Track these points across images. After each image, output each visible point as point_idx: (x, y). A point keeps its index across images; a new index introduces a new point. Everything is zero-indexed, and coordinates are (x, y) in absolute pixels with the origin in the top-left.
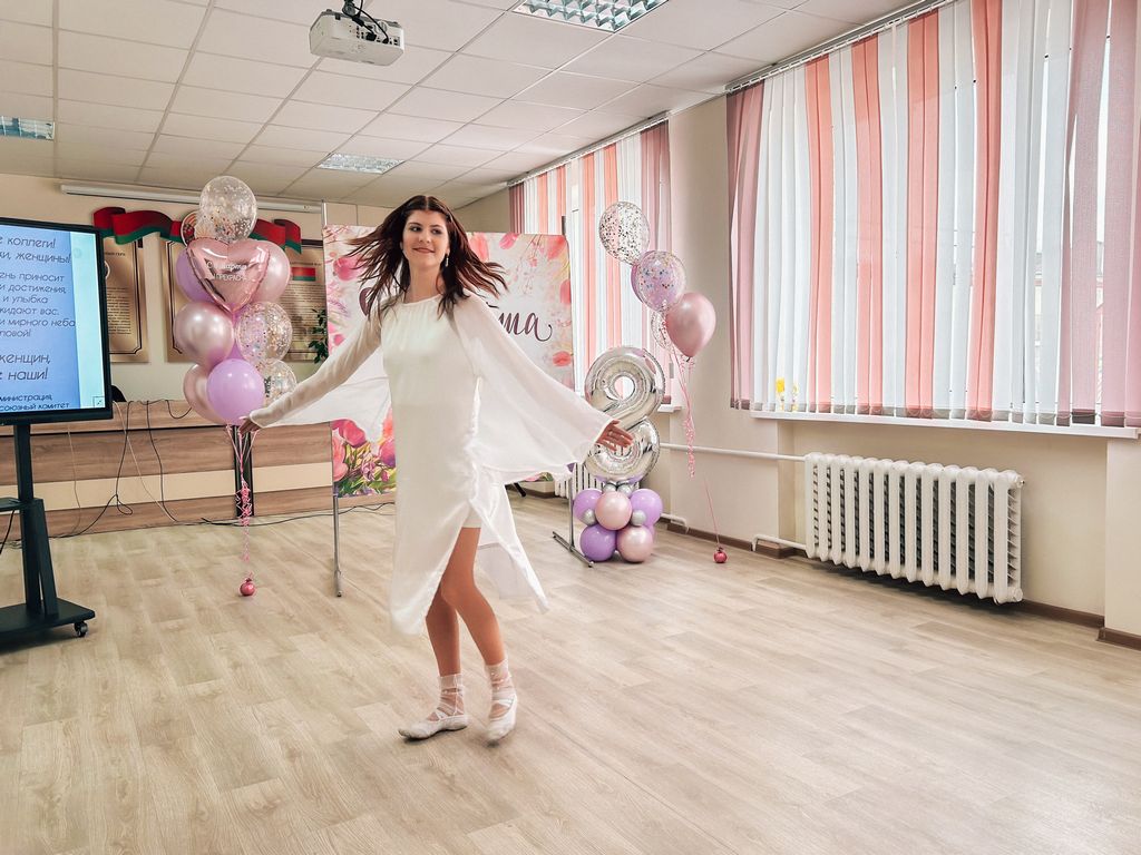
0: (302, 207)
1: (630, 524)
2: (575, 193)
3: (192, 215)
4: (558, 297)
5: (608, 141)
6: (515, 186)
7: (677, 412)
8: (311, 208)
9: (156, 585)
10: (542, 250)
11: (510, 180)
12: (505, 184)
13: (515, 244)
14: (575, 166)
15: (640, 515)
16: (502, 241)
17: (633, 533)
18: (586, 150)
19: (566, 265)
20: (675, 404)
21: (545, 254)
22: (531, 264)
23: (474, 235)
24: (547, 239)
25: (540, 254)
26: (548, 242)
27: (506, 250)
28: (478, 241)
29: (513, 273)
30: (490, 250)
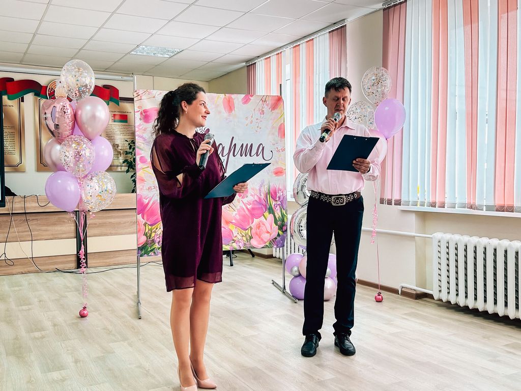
0: (120, 78)
2: (288, 69)
3: (53, 83)
4: (277, 133)
5: (308, 37)
6: (250, 65)
8: (125, 78)
9: (29, 310)
10: (267, 105)
11: (247, 61)
12: (244, 64)
13: (250, 101)
14: (288, 52)
16: (243, 99)
18: (295, 43)
19: (282, 114)
21: (269, 107)
22: (261, 114)
23: (225, 95)
24: (270, 98)
25: (266, 107)
26: (271, 100)
27: (245, 105)
28: (228, 99)
29: (249, 119)
30: (236, 105)
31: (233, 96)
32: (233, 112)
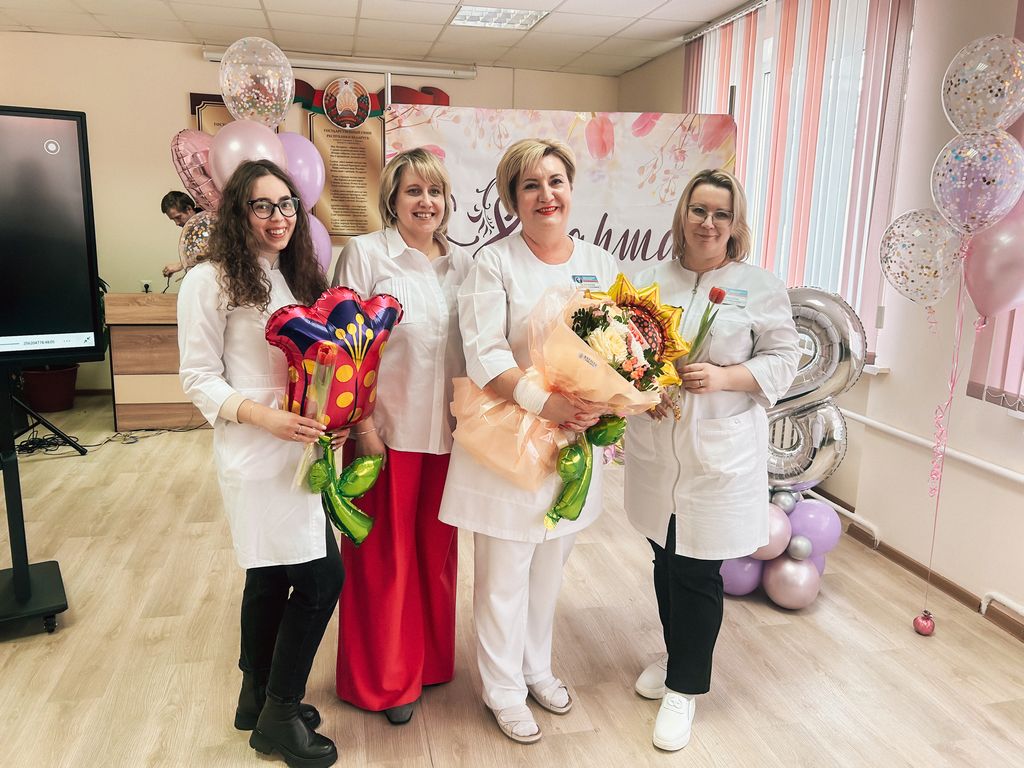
0: (450, 73)
1: (788, 554)
2: (768, 48)
3: (335, 85)
6: (692, 42)
7: (882, 376)
8: (460, 73)
10: (695, 138)
11: (688, 33)
13: (655, 129)
14: (771, 10)
15: (802, 544)
16: (636, 124)
17: (789, 568)
19: (731, 160)
20: (880, 364)
21: (699, 142)
22: (676, 158)
23: (594, 115)
24: (703, 121)
25: (691, 142)
26: (705, 125)
27: (640, 138)
28: (600, 124)
29: (648, 172)
30: (617, 139)
31: (613, 117)
32: (610, 155)
